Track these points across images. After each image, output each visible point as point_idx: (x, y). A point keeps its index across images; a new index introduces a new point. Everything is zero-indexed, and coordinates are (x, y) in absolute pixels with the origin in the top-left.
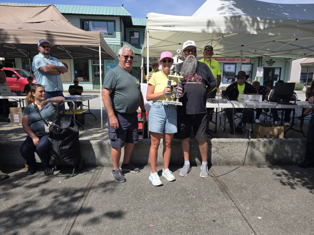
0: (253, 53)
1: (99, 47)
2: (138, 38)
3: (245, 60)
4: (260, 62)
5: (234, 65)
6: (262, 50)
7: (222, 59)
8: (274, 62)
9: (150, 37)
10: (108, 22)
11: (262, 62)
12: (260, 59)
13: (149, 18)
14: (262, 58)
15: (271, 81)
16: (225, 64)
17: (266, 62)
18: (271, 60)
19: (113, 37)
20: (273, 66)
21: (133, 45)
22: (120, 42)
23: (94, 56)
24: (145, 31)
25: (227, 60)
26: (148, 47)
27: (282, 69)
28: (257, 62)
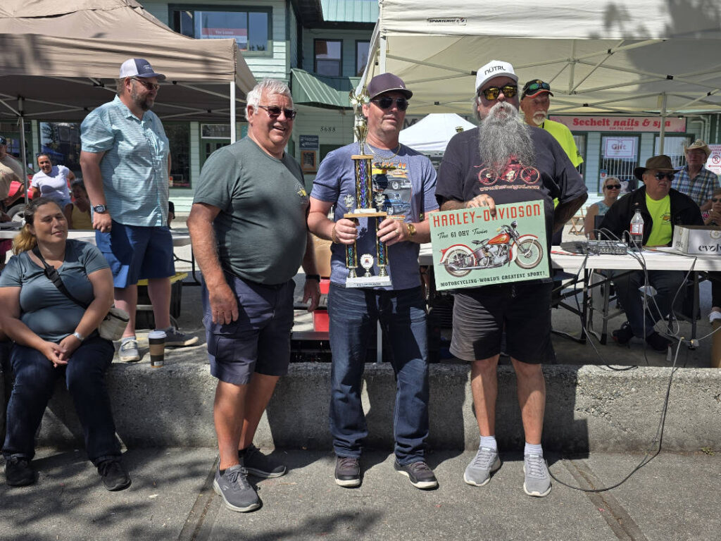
23: (209, 111)
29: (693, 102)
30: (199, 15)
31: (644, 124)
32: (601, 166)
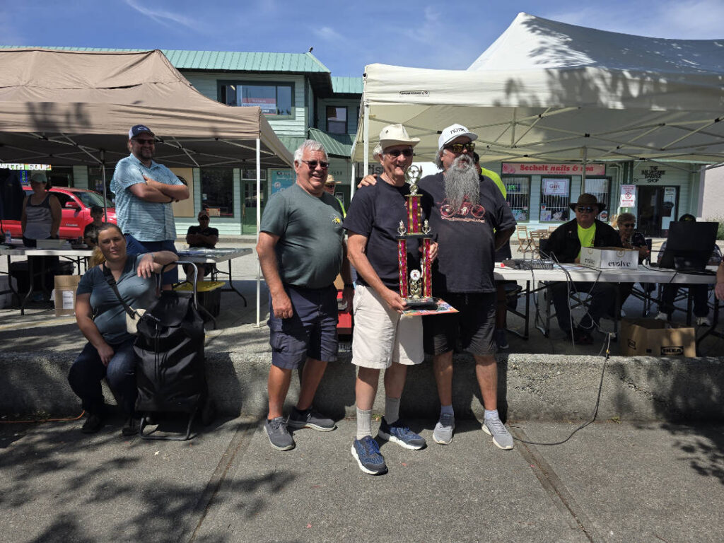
0: (613, 152)
1: (255, 141)
2: (345, 120)
3: (591, 169)
4: (629, 173)
5: (567, 181)
6: (634, 145)
7: (538, 165)
8: (663, 172)
9: (371, 118)
10: (279, 88)
11: (634, 173)
12: (628, 165)
13: (369, 77)
14: (632, 162)
15: (654, 218)
16: (543, 177)
17: (644, 172)
18: (655, 168)
19: (289, 119)
20: (660, 183)
21: (333, 136)
22: (303, 129)
23: (244, 160)
24: (361, 105)
25: (549, 169)
26: (366, 140)
27: (681, 189)
28: (622, 173)
29: (606, 153)
30: (240, 88)
31: (573, 170)
32: (541, 201)
